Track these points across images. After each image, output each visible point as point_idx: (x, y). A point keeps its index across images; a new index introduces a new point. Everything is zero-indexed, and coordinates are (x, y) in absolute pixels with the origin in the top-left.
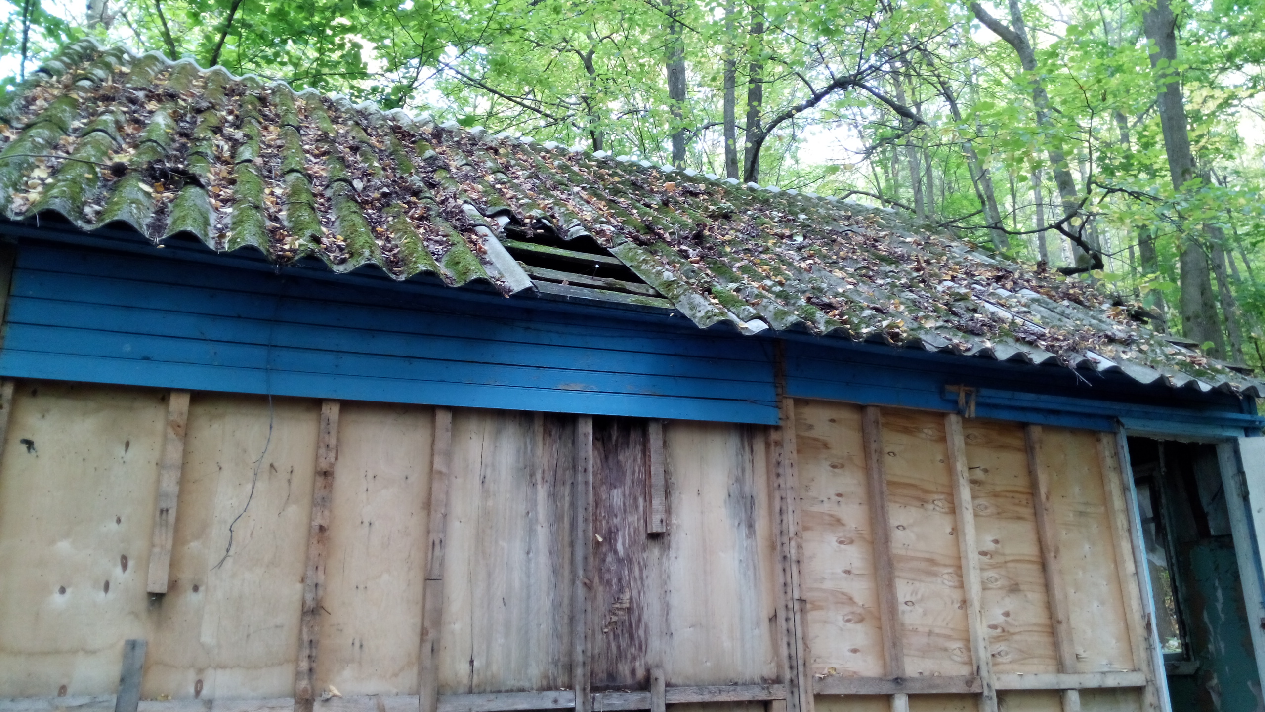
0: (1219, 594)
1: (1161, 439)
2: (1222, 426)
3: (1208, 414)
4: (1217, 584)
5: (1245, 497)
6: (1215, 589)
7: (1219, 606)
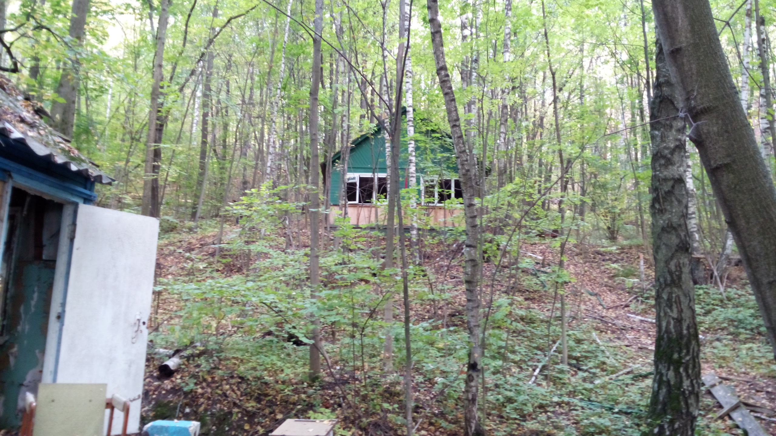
0: (36, 295)
1: (32, 193)
2: (72, 194)
3: (67, 185)
4: (36, 289)
5: (72, 239)
6: (34, 292)
7: (33, 303)
